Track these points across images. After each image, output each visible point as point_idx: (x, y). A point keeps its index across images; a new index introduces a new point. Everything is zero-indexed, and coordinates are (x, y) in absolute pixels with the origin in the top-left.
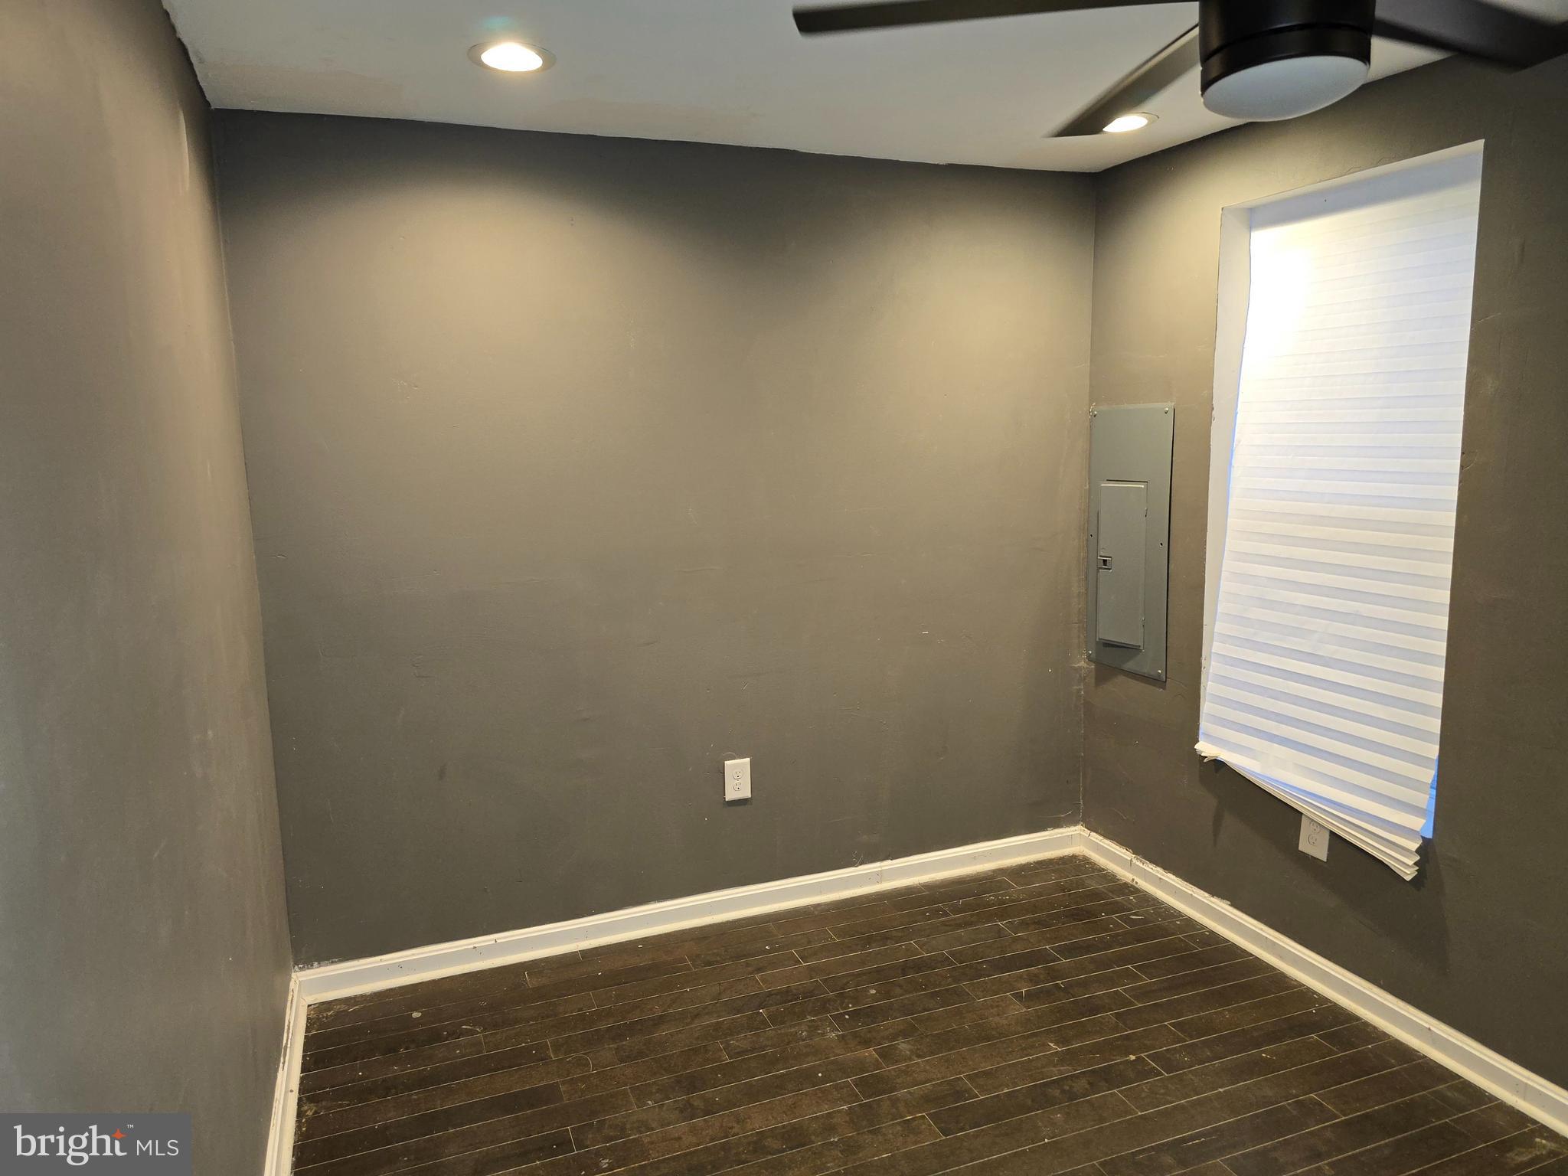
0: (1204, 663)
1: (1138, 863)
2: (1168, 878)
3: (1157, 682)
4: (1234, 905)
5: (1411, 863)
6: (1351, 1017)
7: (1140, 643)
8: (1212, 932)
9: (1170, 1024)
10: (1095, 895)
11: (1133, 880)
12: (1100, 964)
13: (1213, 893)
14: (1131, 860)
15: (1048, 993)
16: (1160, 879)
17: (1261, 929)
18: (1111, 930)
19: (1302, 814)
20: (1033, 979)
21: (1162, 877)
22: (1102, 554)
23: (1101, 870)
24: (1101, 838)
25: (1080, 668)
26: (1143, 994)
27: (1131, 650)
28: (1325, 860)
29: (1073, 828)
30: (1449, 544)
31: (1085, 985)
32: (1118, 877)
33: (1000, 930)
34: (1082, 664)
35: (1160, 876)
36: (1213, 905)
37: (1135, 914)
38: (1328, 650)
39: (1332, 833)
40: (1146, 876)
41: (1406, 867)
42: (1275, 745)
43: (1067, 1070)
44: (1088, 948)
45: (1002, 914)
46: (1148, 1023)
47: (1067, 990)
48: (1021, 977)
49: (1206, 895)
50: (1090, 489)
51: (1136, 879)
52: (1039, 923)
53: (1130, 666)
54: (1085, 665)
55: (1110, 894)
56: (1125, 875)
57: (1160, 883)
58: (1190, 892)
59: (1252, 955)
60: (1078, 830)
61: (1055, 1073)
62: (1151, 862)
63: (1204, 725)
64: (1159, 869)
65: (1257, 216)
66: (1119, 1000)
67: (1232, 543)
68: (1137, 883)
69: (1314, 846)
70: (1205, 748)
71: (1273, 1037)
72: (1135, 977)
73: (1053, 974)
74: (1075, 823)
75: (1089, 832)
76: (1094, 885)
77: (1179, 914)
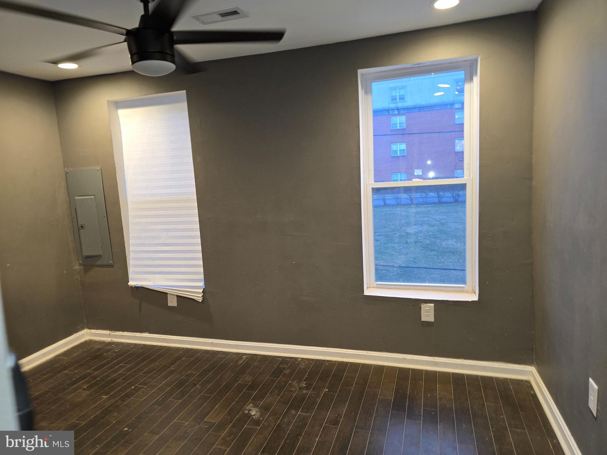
0: (127, 255)
1: (112, 333)
2: (125, 334)
3: (111, 266)
4: (150, 333)
5: (201, 296)
6: (191, 350)
7: (101, 253)
8: (144, 345)
9: (142, 373)
10: (99, 350)
11: (112, 340)
12: (110, 368)
13: (142, 332)
14: (110, 334)
15: (95, 384)
16: (122, 335)
17: (160, 336)
18: (110, 357)
19: (167, 293)
20: (88, 382)
21: (122, 334)
22: (80, 223)
23: (98, 342)
24: (96, 330)
25: (77, 269)
26: (129, 369)
27: (99, 257)
28: (176, 306)
29: (83, 331)
30: (196, 204)
31: (108, 376)
32: (105, 341)
33: (66, 374)
34: (77, 267)
35: (121, 334)
36: (143, 336)
37: (116, 350)
38: (168, 241)
39: (177, 296)
40: (116, 336)
41: (199, 297)
42: (156, 275)
43: (112, 401)
44: (103, 366)
45: (65, 368)
46: (135, 376)
47: (102, 380)
48: (82, 383)
49: (140, 333)
50: (70, 200)
51: (113, 339)
52: (81, 366)
53: (98, 263)
54: (79, 267)
55: (105, 347)
56: (108, 340)
57: (122, 337)
58: (134, 335)
59: (159, 346)
60: (86, 331)
61: (108, 404)
62: (117, 331)
63: (130, 276)
64: (121, 332)
65: (119, 105)
66: (121, 375)
67: (131, 213)
68: (113, 340)
69: (172, 302)
70: (131, 283)
71: (172, 364)
72: (124, 367)
73: (95, 378)
74: (84, 329)
75: (90, 330)
76: (98, 347)
77: (131, 344)
